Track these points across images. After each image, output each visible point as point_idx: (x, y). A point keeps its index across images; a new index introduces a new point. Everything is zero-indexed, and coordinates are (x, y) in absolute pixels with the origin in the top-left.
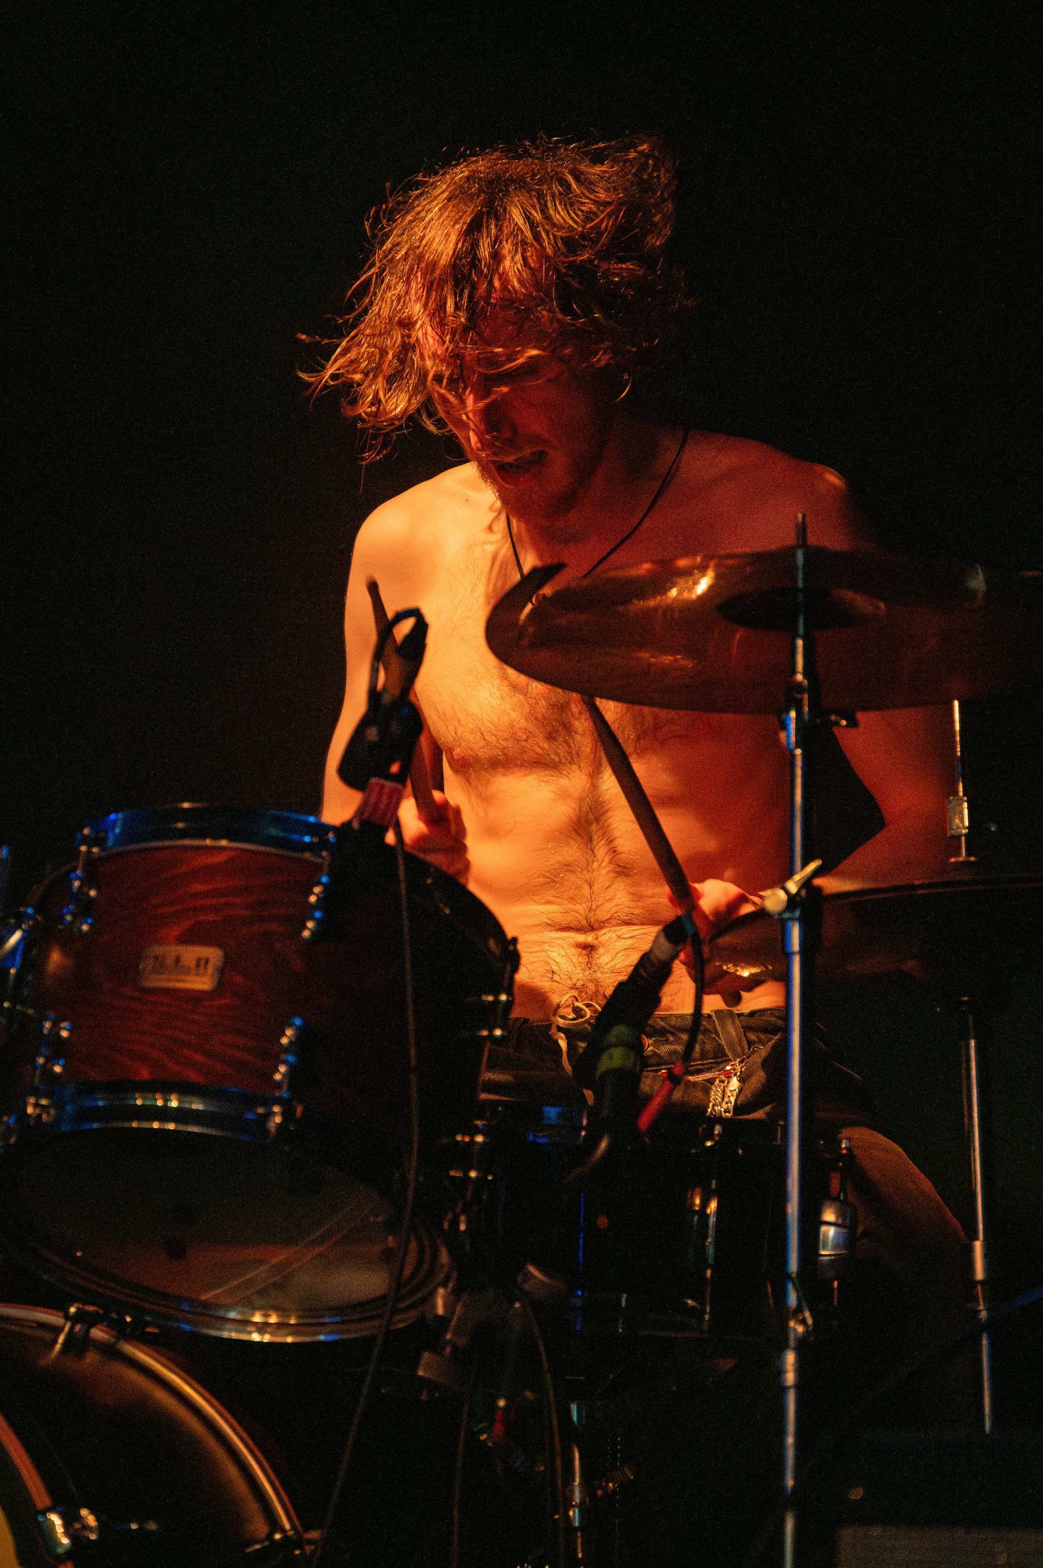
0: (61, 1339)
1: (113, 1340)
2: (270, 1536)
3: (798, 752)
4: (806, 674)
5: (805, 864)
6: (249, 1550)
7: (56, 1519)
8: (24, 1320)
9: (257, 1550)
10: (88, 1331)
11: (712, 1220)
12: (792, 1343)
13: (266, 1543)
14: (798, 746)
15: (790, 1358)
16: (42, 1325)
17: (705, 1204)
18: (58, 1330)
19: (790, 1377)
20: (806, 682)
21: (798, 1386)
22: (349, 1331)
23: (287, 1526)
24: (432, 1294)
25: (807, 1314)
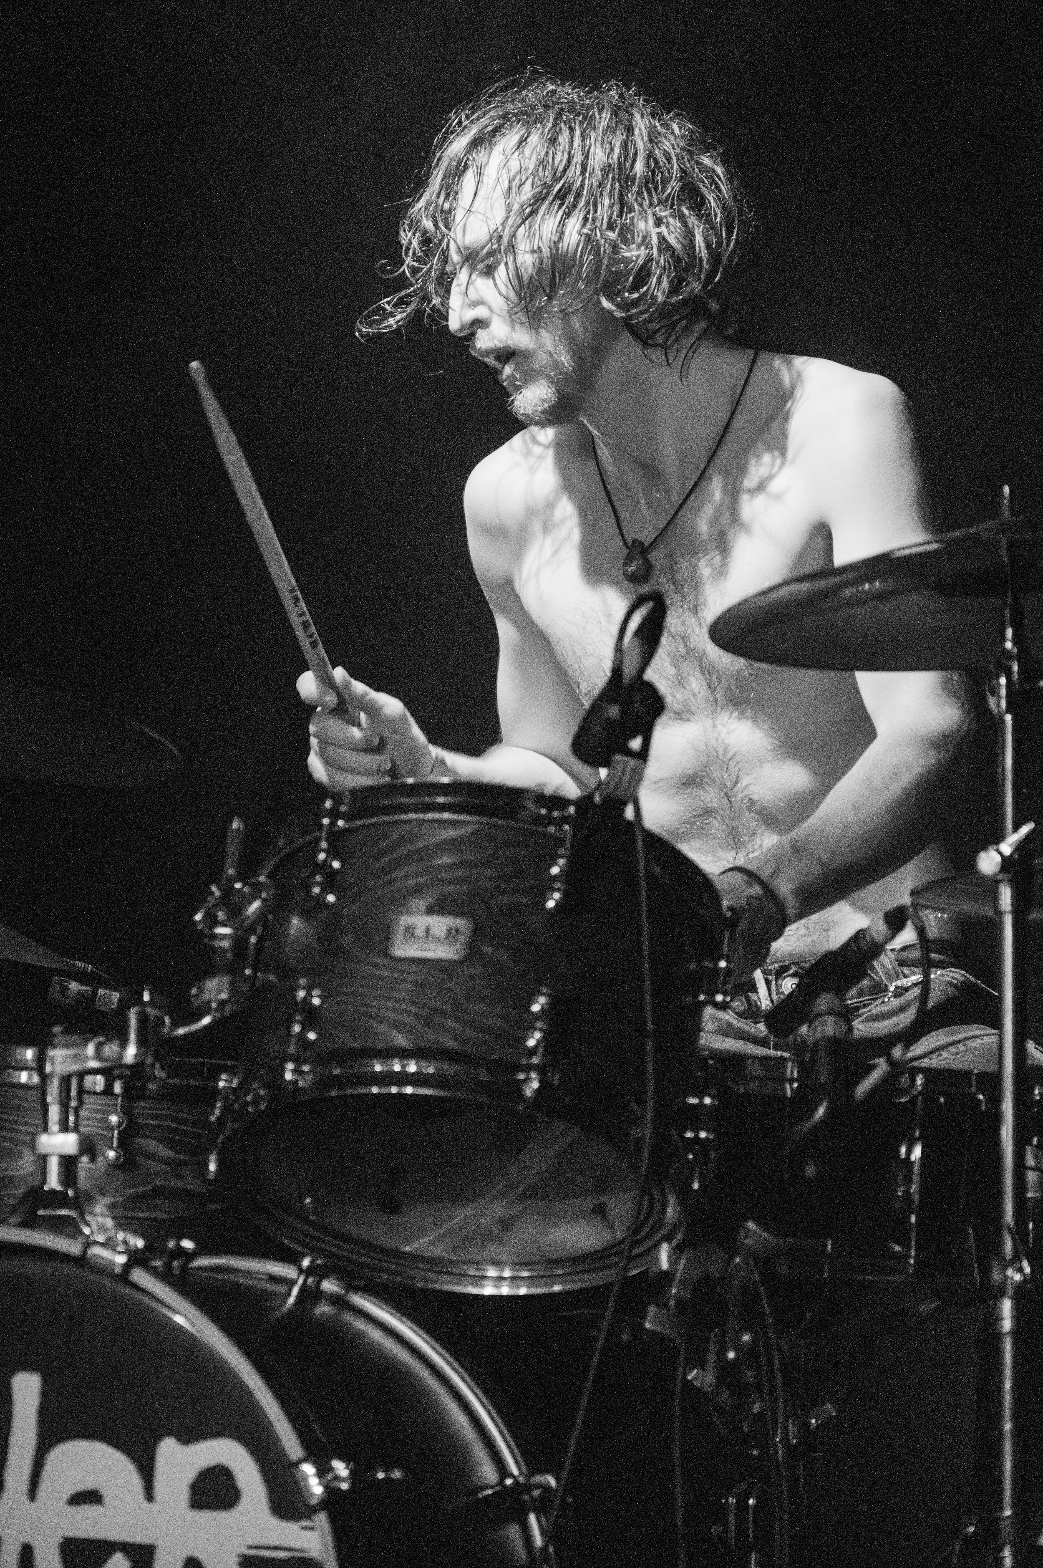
0: (295, 1291)
1: (343, 1292)
2: (501, 1482)
3: (1008, 718)
4: (1015, 642)
5: (1016, 829)
6: (480, 1495)
7: (308, 1469)
8: (257, 1273)
9: (488, 1496)
10: (319, 1284)
11: (916, 1169)
12: (1010, 1291)
13: (497, 1489)
14: (1008, 711)
15: (1007, 1306)
16: (273, 1278)
17: (909, 1151)
18: (291, 1283)
19: (1007, 1325)
20: (1015, 650)
21: (1016, 1333)
22: (575, 1282)
23: (515, 1472)
24: (656, 1247)
25: (1025, 1264)
